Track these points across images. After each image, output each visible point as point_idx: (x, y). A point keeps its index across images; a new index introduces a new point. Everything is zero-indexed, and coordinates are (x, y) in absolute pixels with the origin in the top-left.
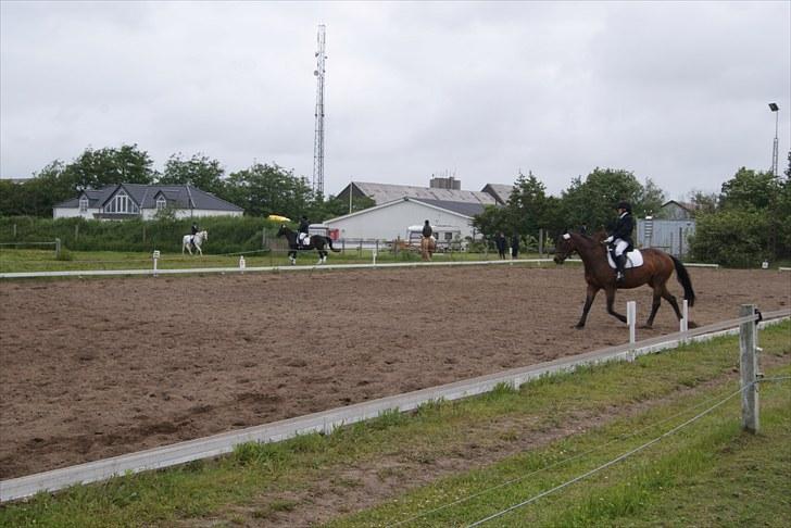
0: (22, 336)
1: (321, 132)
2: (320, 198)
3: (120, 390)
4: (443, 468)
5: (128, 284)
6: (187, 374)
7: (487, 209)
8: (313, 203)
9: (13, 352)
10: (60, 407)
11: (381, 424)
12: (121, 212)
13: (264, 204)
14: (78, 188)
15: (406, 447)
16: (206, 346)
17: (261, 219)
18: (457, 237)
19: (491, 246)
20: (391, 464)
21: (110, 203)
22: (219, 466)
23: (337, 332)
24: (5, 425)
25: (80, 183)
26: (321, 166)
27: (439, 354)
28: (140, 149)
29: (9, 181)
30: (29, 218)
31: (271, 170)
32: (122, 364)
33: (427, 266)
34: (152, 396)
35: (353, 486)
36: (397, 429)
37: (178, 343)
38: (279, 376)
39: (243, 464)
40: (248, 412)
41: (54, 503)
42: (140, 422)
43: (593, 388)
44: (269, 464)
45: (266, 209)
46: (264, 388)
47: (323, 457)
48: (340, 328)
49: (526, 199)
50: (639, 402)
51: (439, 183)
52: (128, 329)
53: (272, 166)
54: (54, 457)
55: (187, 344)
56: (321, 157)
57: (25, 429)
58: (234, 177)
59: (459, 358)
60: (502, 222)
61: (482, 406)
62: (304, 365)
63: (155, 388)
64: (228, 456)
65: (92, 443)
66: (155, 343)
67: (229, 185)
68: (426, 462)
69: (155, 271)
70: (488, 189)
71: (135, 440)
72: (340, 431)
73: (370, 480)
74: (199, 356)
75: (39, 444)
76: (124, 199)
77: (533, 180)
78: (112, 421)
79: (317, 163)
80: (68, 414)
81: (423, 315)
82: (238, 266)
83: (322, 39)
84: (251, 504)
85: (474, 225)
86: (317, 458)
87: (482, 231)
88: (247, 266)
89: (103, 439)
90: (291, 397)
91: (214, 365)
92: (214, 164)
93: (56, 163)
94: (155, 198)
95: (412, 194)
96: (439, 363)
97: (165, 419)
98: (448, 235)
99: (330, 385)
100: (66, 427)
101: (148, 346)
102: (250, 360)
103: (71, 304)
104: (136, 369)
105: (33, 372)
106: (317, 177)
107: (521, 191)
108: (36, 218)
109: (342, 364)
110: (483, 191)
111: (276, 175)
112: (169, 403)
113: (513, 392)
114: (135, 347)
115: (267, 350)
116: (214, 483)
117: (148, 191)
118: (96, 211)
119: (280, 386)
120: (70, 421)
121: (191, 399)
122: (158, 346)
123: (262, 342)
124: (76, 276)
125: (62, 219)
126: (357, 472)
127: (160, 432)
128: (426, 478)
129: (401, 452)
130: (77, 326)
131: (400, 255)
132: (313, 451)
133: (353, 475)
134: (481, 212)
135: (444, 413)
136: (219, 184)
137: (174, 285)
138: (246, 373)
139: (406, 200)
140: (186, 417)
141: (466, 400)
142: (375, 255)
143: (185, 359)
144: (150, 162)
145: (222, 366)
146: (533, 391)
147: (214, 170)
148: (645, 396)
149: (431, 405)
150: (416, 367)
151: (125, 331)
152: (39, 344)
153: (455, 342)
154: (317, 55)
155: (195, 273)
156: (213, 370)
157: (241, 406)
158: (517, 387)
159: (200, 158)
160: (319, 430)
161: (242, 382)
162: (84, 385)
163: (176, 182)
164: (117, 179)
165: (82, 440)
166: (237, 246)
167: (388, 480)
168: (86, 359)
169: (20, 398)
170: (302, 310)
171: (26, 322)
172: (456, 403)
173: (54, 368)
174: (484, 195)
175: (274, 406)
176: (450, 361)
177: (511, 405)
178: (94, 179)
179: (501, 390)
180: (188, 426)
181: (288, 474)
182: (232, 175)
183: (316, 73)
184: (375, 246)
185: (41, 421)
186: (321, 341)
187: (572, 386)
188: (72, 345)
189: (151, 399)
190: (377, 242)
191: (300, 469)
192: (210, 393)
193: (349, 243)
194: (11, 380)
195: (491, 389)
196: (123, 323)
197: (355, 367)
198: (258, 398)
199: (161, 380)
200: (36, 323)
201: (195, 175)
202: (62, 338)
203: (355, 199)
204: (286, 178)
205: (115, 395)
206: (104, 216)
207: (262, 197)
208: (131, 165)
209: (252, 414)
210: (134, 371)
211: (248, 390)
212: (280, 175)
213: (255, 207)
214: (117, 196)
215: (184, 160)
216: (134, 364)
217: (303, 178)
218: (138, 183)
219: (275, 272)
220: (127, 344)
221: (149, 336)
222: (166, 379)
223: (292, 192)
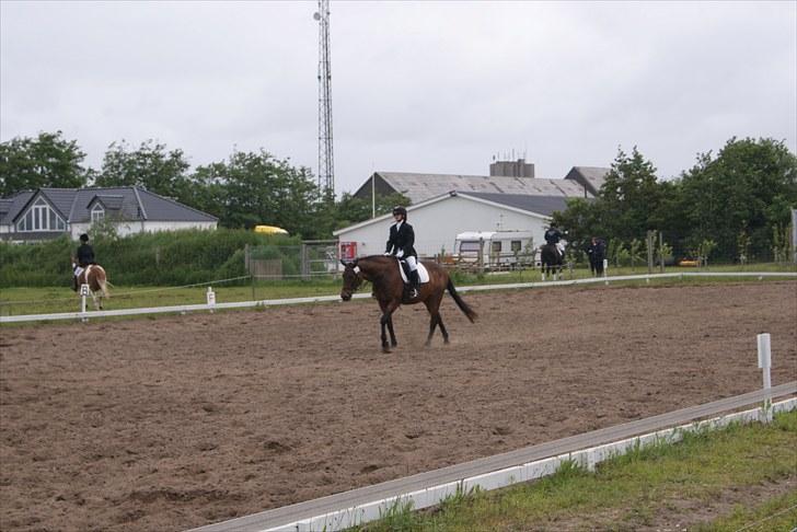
1: (327, 101)
2: (329, 198)
5: (42, 334)
6: (113, 465)
7: (572, 203)
8: (319, 206)
12: (41, 229)
13: (248, 210)
17: (240, 233)
18: (529, 245)
19: (579, 258)
21: (24, 217)
23: (340, 393)
26: (329, 151)
27: (485, 422)
32: (22, 453)
33: (483, 291)
34: (59, 499)
37: (107, 419)
43: (705, 464)
45: (250, 217)
48: (344, 387)
49: (628, 187)
50: (774, 482)
51: (502, 169)
55: (120, 420)
56: (329, 138)
58: (203, 172)
60: (594, 221)
61: (536, 497)
63: (65, 486)
67: (195, 184)
69: (84, 313)
70: (575, 175)
74: (135, 436)
76: (44, 210)
77: (638, 158)
79: (323, 147)
82: (206, 303)
88: (217, 302)
90: (261, 494)
92: (176, 156)
94: (89, 207)
95: (464, 186)
96: (484, 434)
98: (516, 244)
101: (63, 425)
104: (42, 460)
106: (324, 166)
107: (621, 175)
110: (567, 178)
111: (264, 168)
113: (586, 474)
114: (44, 427)
115: (235, 424)
117: (79, 198)
119: (248, 478)
122: (76, 424)
123: (229, 412)
134: (562, 210)
135: (478, 509)
136: (184, 184)
137: (112, 334)
139: (453, 195)
141: (514, 489)
143: (115, 442)
144: (82, 156)
145: (167, 450)
146: (616, 472)
147: (177, 162)
148: (783, 474)
150: (451, 442)
151: (32, 404)
155: (142, 316)
158: (591, 467)
159: (153, 146)
163: (119, 183)
164: (35, 183)
166: (208, 272)
170: (293, 364)
172: (498, 495)
174: (569, 183)
176: (500, 431)
177: (579, 494)
179: (567, 472)
182: (200, 169)
183: (317, 17)
186: (316, 408)
187: (676, 463)
189: (57, 504)
195: (552, 471)
196: (31, 392)
197: (363, 445)
198: (213, 496)
199: (76, 474)
201: (146, 172)
203: (380, 197)
204: (278, 171)
206: (16, 236)
207: (246, 199)
208: (53, 160)
210: (38, 463)
211: (200, 485)
212: (271, 167)
213: (235, 215)
214: (33, 207)
215: (129, 150)
216: (39, 452)
217: (303, 170)
218: (64, 186)
219: (259, 309)
220: (33, 423)
221: (67, 409)
222: (83, 472)
223: (287, 190)
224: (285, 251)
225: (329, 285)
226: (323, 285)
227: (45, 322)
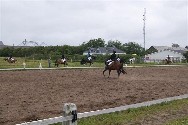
0: (77, 82)
1: (145, 34)
2: (144, 50)
3: (99, 94)
4: (178, 116)
6: (114, 91)
8: (143, 51)
9: (75, 85)
10: (86, 98)
11: (162, 104)
12: (98, 53)
13: (131, 51)
14: (88, 48)
15: (168, 110)
16: (118, 85)
17: (130, 55)
18: (179, 59)
20: (165, 114)
21: (96, 51)
22: (123, 113)
23: (150, 82)
24: (74, 101)
25: (89, 47)
26: (145, 42)
27: (175, 88)
28: (102, 39)
29: (74, 46)
30: (78, 55)
31: (133, 43)
32: (99, 88)
33: (171, 66)
34: (106, 96)
35: (155, 119)
36: (166, 106)
37: (112, 84)
38: (136, 92)
39: (128, 113)
40: (129, 101)
41: (86, 119)
42: (104, 102)
44: (135, 113)
45: (131, 52)
46: (133, 95)
47: (148, 112)
51: (174, 46)
52: (100, 80)
53: (133, 42)
54: (85, 109)
55: (114, 84)
57: (79, 102)
58: (124, 45)
59: (181, 89)
62: (142, 89)
63: (107, 94)
64: (125, 111)
65: (94, 106)
66: (107, 83)
67: (123, 47)
68: (173, 114)
71: (103, 106)
72: (152, 106)
73: (160, 118)
74: (117, 87)
75: (82, 106)
76: (99, 50)
78: (98, 101)
79: (144, 41)
80: (88, 99)
81: (171, 78)
82: (125, 66)
83: (145, 12)
84: (131, 122)
85: (183, 56)
86: (146, 112)
87: (185, 57)
88: (127, 66)
89: (96, 105)
90: (139, 97)
91: (120, 89)
92: (119, 42)
93: (84, 42)
94: (106, 50)
95: (167, 48)
96: (175, 90)
97: (110, 101)
98: (177, 58)
99: (148, 95)
100: (88, 102)
101: (105, 84)
102: (129, 88)
103: (87, 74)
104: (103, 89)
105: (80, 89)
106: (144, 44)
108: (79, 55)
109: (151, 90)
110: (185, 47)
112: (110, 98)
114: (102, 84)
115: (133, 86)
116: (122, 117)
117: (104, 48)
118: (92, 53)
119: (136, 94)
120: (88, 101)
121: (115, 97)
123: (132, 84)
124: (88, 68)
125: (85, 55)
126: (156, 116)
127: (108, 104)
128: (174, 118)
129: (167, 111)
130: (89, 79)
131: (164, 63)
132: (145, 110)
133: (155, 116)
134: (185, 53)
136: (121, 47)
138: (128, 91)
139: (166, 50)
140: (114, 101)
142: (158, 63)
143: (114, 87)
144: (105, 42)
145: (122, 89)
147: (119, 43)
149: (174, 100)
150: (170, 91)
151: (100, 81)
152: (81, 83)
153: (179, 85)
154: (144, 15)
156: (120, 90)
157: (127, 99)
159: (116, 41)
160: (147, 105)
161: (127, 93)
162: (91, 93)
163: (110, 46)
164: (97, 46)
165: (91, 105)
167: (164, 118)
168: (91, 87)
169: (77, 95)
170: (141, 77)
171: (78, 78)
173: (84, 89)
174: (186, 48)
175: (135, 99)
176: (178, 90)
178: (92, 46)
180: (115, 103)
181: (139, 116)
183: (143, 20)
184: (158, 61)
185: (82, 101)
186: (146, 84)
188: (88, 84)
189: (106, 97)
190: (159, 60)
191: (142, 114)
192: (120, 96)
193: (151, 60)
194: (75, 91)
197: (155, 90)
198: (131, 97)
199: (108, 92)
200: (80, 78)
201: (115, 45)
202: (86, 82)
203: (153, 50)
204: (136, 45)
205: (98, 95)
206: (94, 54)
207: (131, 49)
208: (100, 42)
209: (130, 101)
210: (102, 90)
211: (129, 95)
212: (135, 44)
213: (129, 52)
214: (97, 50)
215: (112, 41)
216: (102, 88)
217: (140, 45)
218: (102, 47)
219: (134, 67)
220: (100, 84)
221: (105, 82)
222: (109, 92)
223: (138, 48)
224: (137, 58)
225: (145, 64)
226: (143, 64)
227: (100, 68)
